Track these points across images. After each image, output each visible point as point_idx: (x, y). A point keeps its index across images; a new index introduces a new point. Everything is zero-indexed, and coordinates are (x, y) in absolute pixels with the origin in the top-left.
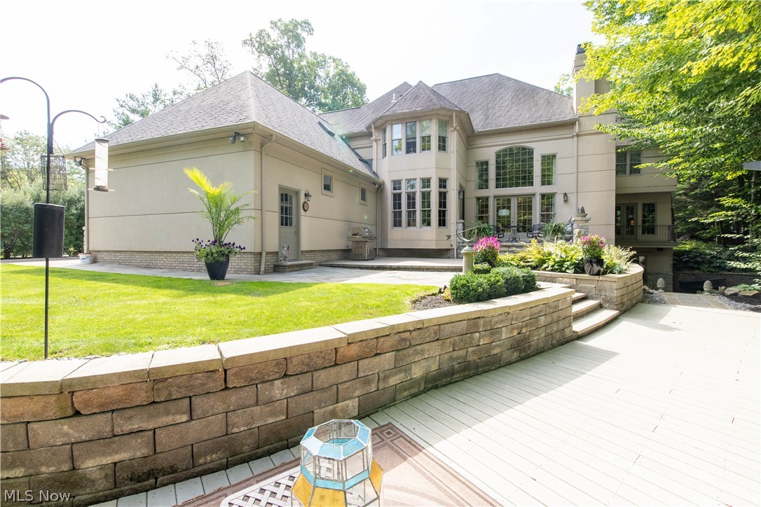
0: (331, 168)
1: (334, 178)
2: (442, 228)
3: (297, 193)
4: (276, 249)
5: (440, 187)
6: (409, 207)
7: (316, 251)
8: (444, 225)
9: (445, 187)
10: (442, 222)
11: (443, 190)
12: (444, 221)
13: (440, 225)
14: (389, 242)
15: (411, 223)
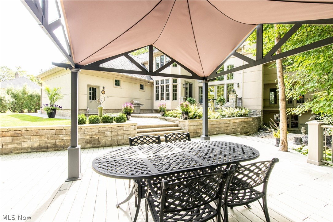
0: (120, 77)
1: (121, 80)
2: (175, 100)
3: (99, 87)
4: (86, 108)
5: (174, 82)
6: (162, 92)
7: (111, 110)
8: (176, 99)
9: (176, 82)
10: (175, 98)
11: (175, 84)
12: (176, 97)
13: (173, 99)
14: (154, 107)
15: (162, 99)
